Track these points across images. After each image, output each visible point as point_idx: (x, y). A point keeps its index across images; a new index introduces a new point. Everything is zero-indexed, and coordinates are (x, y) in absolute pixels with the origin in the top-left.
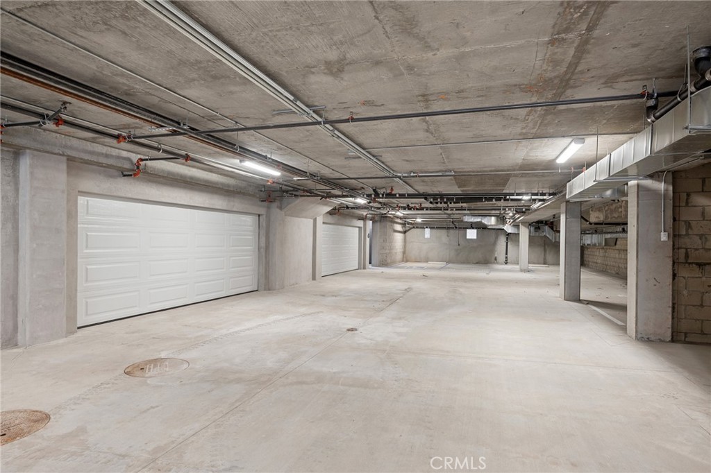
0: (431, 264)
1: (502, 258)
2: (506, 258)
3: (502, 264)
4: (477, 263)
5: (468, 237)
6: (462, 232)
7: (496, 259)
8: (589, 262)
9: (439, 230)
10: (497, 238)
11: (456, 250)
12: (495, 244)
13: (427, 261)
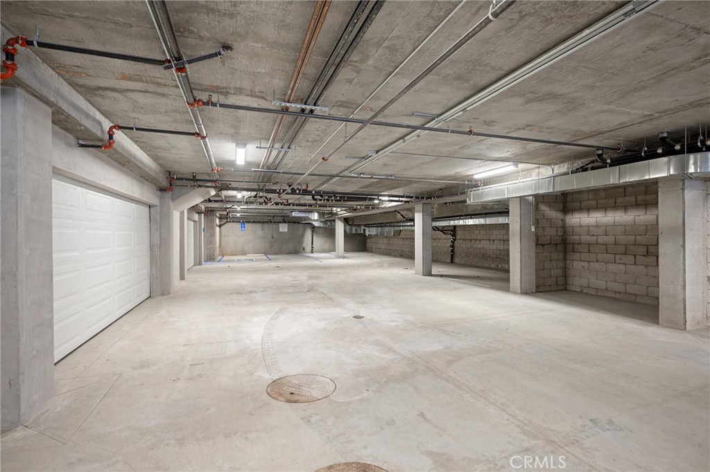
0: (250, 256)
1: (308, 248)
2: (312, 247)
3: (309, 253)
4: (288, 253)
5: (281, 231)
6: (275, 226)
7: (304, 249)
8: (372, 248)
9: (254, 225)
10: (304, 231)
11: (271, 242)
12: (303, 236)
13: (244, 253)
